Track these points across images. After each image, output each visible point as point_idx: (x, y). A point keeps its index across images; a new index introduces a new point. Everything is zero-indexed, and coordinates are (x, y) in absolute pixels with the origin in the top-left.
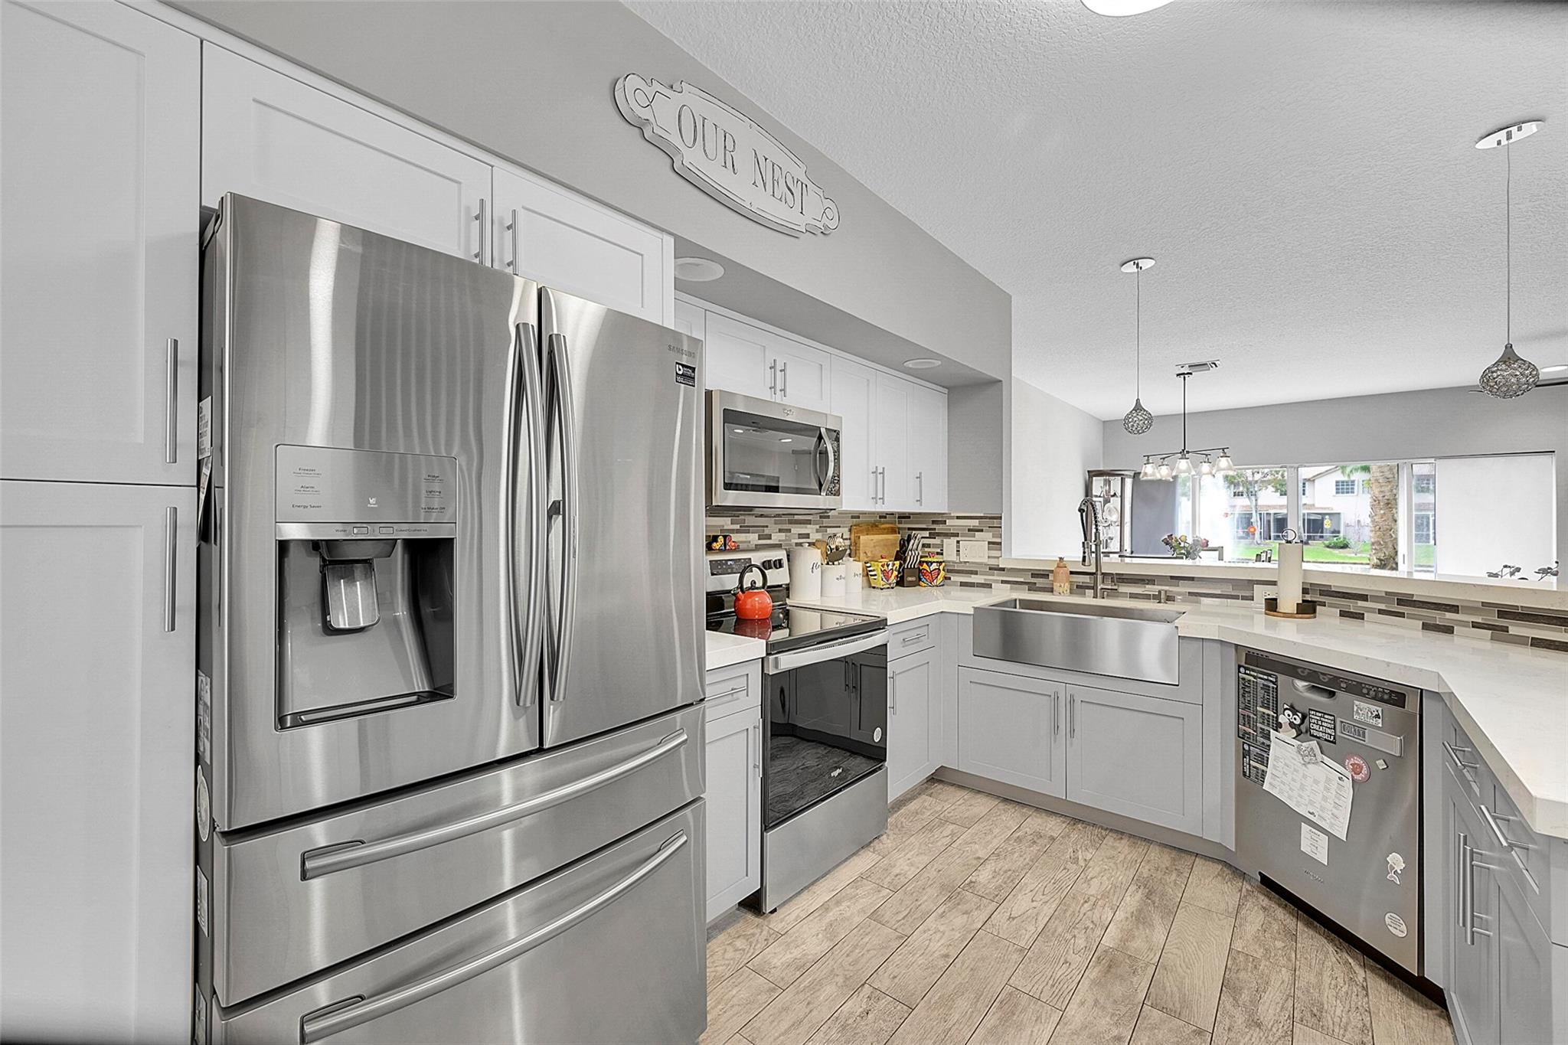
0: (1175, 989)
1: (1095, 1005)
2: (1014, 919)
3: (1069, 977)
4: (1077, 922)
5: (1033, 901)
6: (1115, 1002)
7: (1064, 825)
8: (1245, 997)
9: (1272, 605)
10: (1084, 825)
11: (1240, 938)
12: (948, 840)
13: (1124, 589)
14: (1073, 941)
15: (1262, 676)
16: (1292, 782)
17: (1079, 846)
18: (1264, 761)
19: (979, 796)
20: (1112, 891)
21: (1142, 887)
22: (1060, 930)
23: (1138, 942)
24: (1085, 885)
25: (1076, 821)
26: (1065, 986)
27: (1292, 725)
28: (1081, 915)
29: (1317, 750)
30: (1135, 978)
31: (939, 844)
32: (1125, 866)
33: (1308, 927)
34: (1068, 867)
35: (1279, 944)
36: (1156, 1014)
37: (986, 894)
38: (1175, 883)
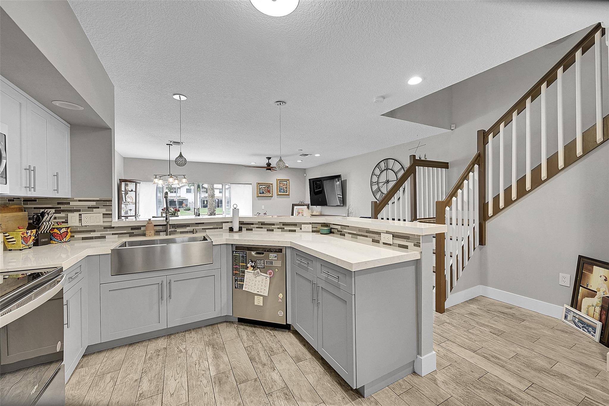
0: (241, 372)
1: (225, 400)
2: (173, 394)
3: (210, 398)
4: (198, 375)
5: (176, 380)
6: (230, 393)
7: (166, 340)
8: (257, 359)
9: (231, 229)
10: (174, 335)
11: (245, 342)
12: (112, 383)
13: (179, 230)
14: (202, 383)
15: (241, 253)
16: (252, 284)
17: (178, 345)
18: (243, 281)
19: (114, 351)
20: (201, 354)
21: (209, 346)
22: (194, 383)
23: (222, 366)
24: (191, 358)
25: (169, 335)
26: (211, 403)
27: (252, 266)
28: (198, 372)
29: (259, 272)
30: (229, 379)
31: (107, 389)
32: (199, 342)
33: (255, 328)
34: (179, 356)
35: (253, 337)
36: (242, 385)
37: (152, 394)
38: (218, 337)
